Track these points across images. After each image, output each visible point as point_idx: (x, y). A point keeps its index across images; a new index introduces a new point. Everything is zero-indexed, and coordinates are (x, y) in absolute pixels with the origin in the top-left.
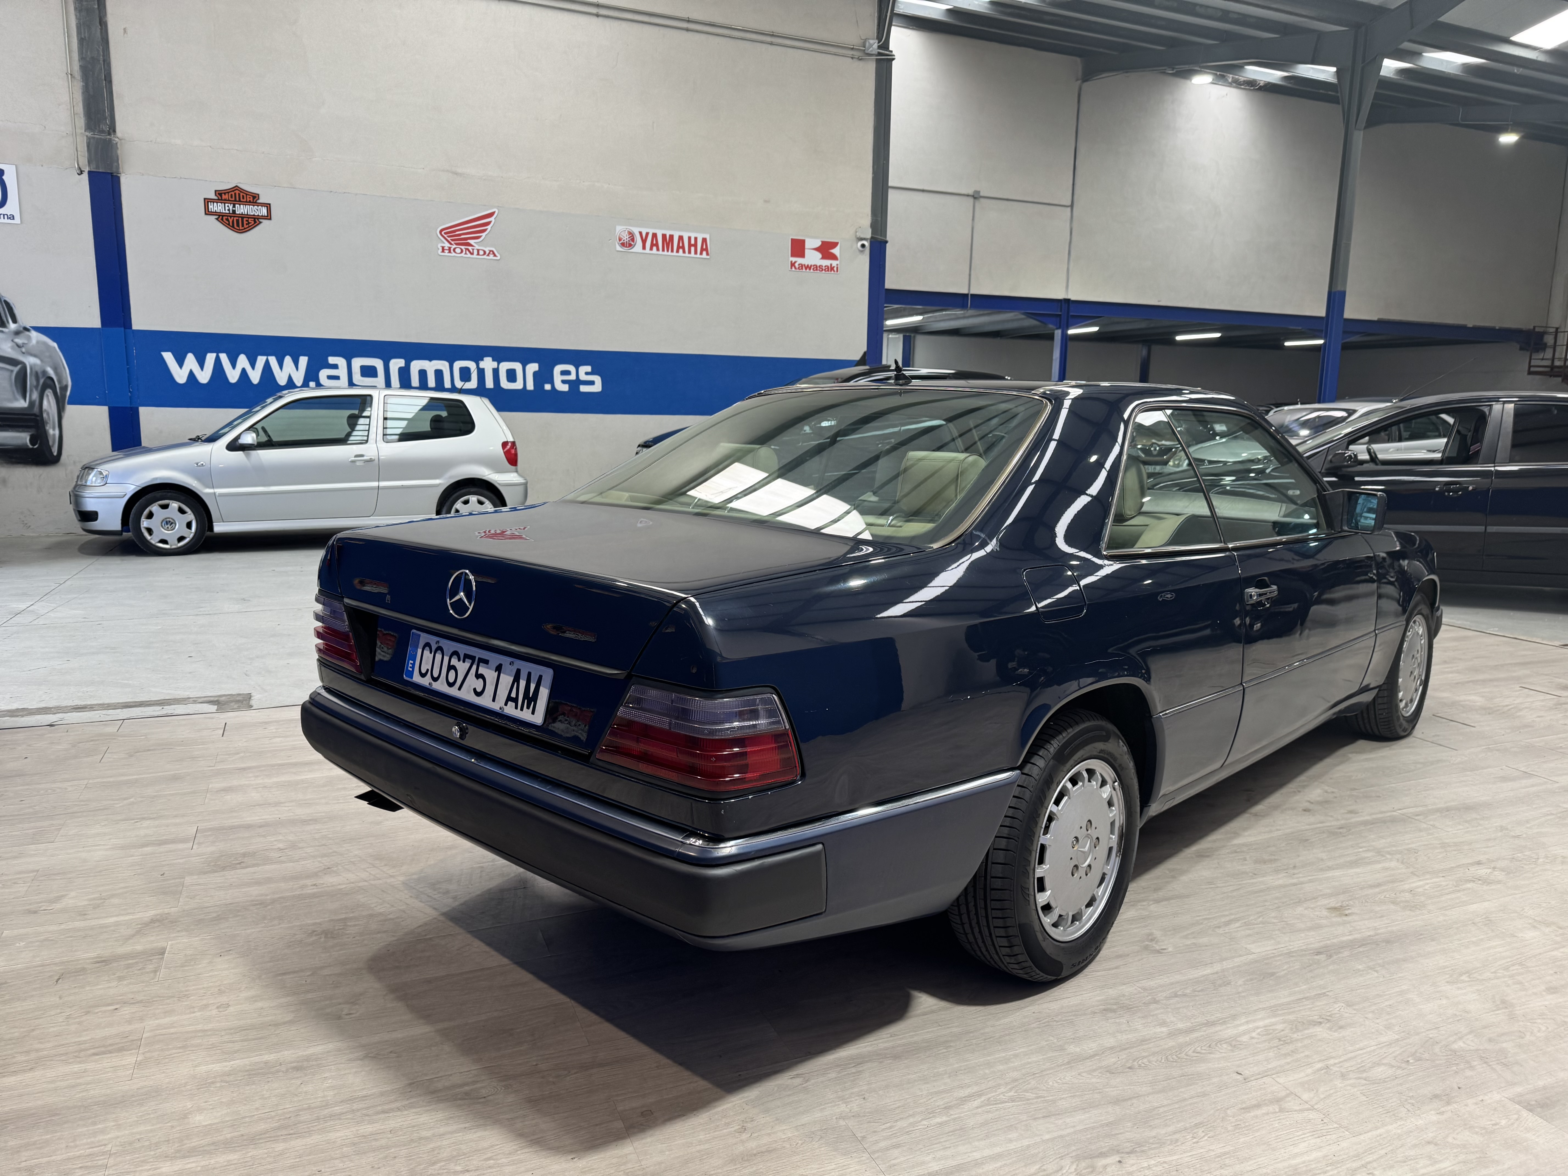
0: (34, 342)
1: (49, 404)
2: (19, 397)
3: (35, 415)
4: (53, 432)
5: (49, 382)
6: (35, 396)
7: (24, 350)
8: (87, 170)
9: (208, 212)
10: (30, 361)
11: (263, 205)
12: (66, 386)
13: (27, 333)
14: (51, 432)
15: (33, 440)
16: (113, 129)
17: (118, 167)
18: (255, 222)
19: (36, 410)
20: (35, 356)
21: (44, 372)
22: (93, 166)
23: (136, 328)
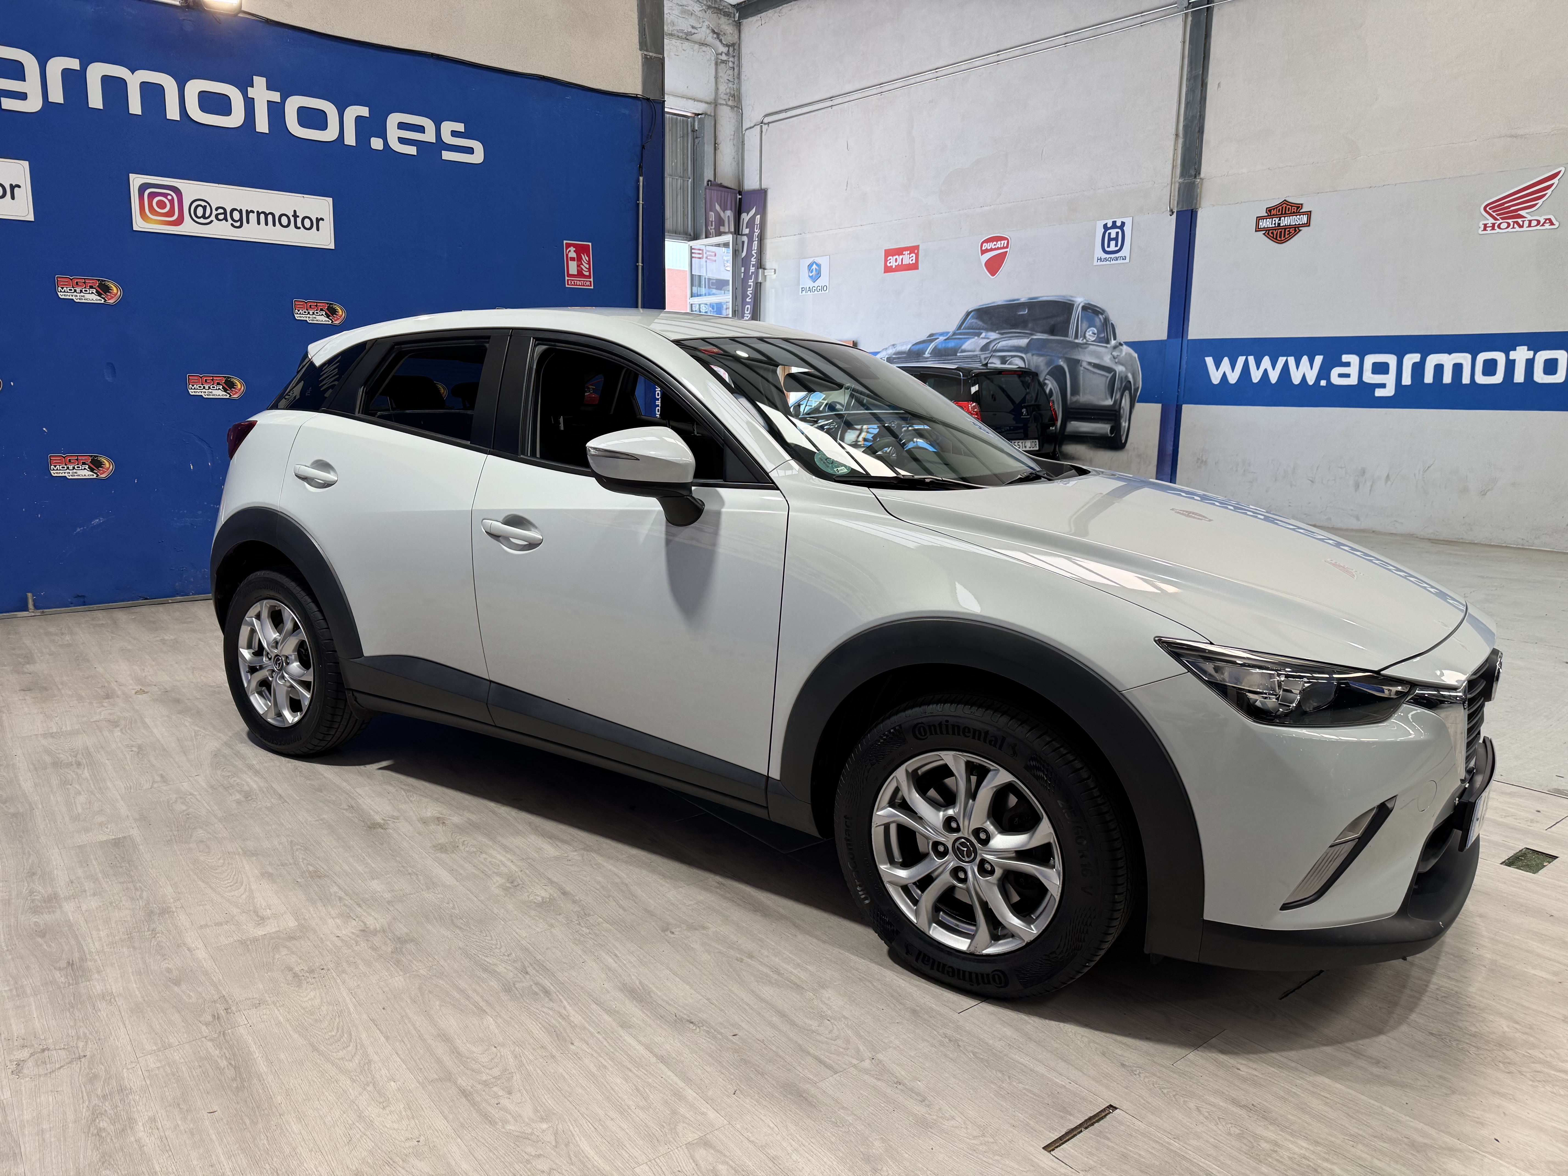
0: (1124, 354)
1: (1125, 403)
2: (1109, 397)
3: (1115, 411)
4: (1125, 424)
5: (1129, 385)
6: (1118, 396)
7: (1117, 360)
8: (1175, 210)
10: (1120, 369)
12: (1138, 388)
13: (1121, 347)
14: (1123, 424)
15: (1112, 431)
16: (1198, 172)
17: (1196, 204)
19: (1117, 407)
20: (1122, 365)
21: (1126, 377)
22: (1180, 206)
23: (1189, 338)
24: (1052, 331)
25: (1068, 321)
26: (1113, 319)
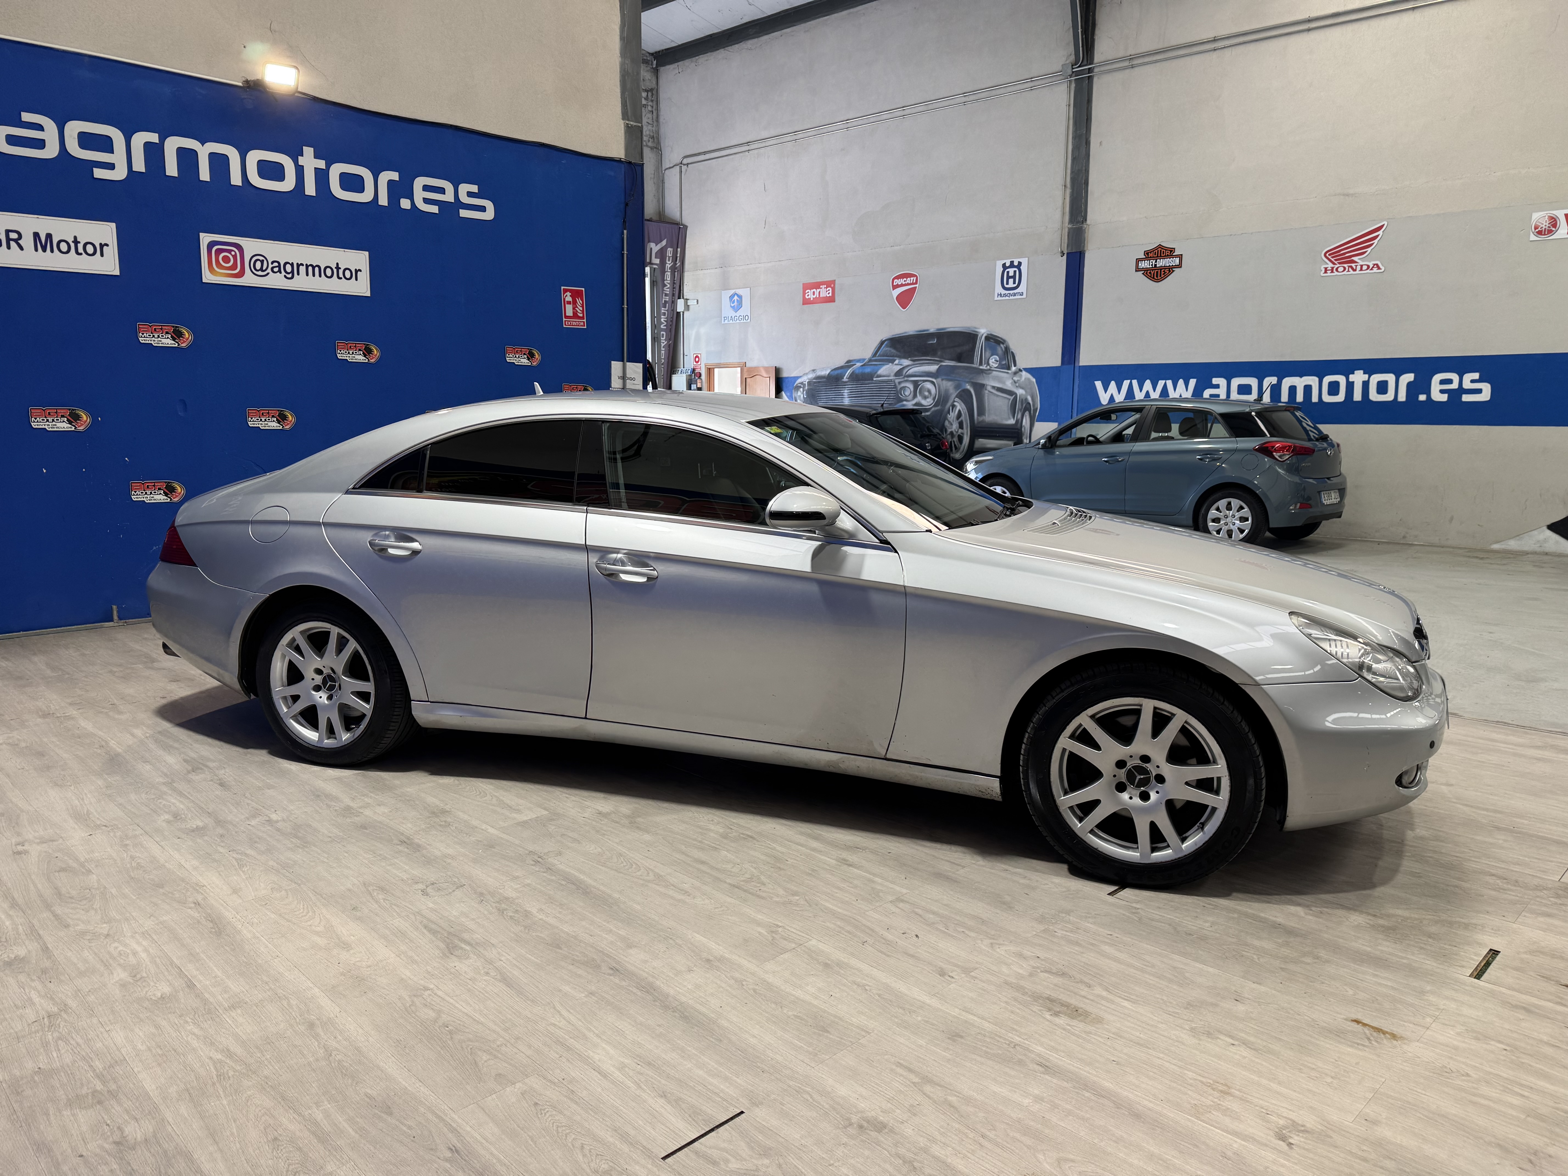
0: (1023, 379)
1: (1026, 422)
2: (1011, 417)
3: (1018, 429)
5: (1028, 406)
6: (1019, 416)
7: (1017, 385)
8: (1065, 252)
9: (1138, 270)
10: (1020, 392)
11: (1176, 256)
12: (1037, 409)
13: (1021, 373)
16: (1085, 219)
17: (1084, 246)
18: (1170, 271)
19: (1019, 425)
20: (1022, 388)
21: (1026, 399)
22: (1070, 248)
23: (1081, 364)
24: (959, 359)
25: (973, 350)
26: (1013, 347)
